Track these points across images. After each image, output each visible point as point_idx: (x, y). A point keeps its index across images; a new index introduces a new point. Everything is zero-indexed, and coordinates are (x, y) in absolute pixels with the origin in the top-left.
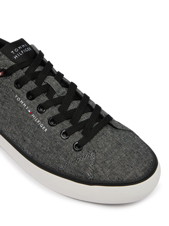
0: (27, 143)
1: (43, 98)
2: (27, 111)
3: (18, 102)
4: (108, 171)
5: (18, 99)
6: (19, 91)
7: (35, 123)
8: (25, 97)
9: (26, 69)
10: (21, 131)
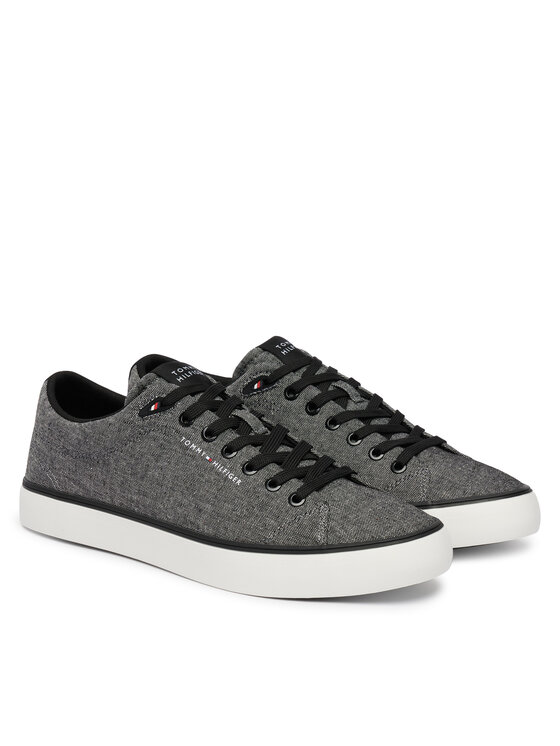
0: (205, 513)
1: (230, 436)
2: (203, 458)
3: (187, 448)
4: (352, 529)
5: (187, 443)
6: (188, 430)
7: (219, 474)
8: (200, 438)
9: (198, 396)
10: (194, 496)
